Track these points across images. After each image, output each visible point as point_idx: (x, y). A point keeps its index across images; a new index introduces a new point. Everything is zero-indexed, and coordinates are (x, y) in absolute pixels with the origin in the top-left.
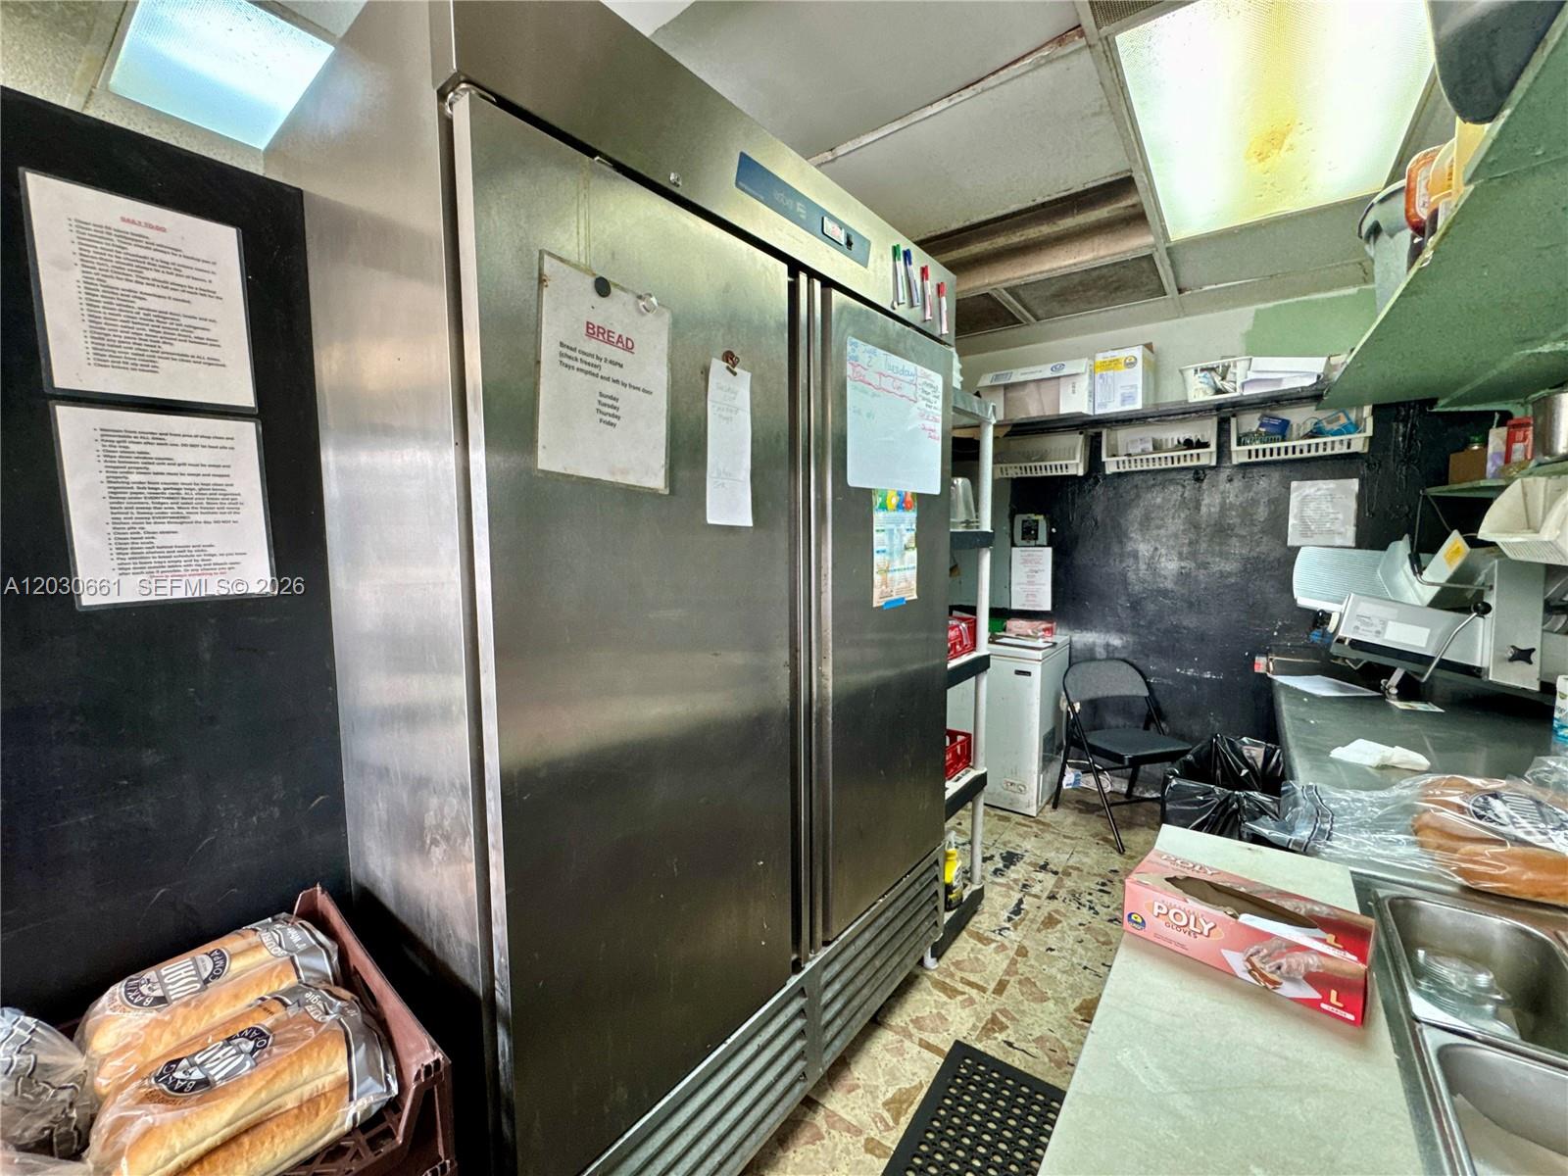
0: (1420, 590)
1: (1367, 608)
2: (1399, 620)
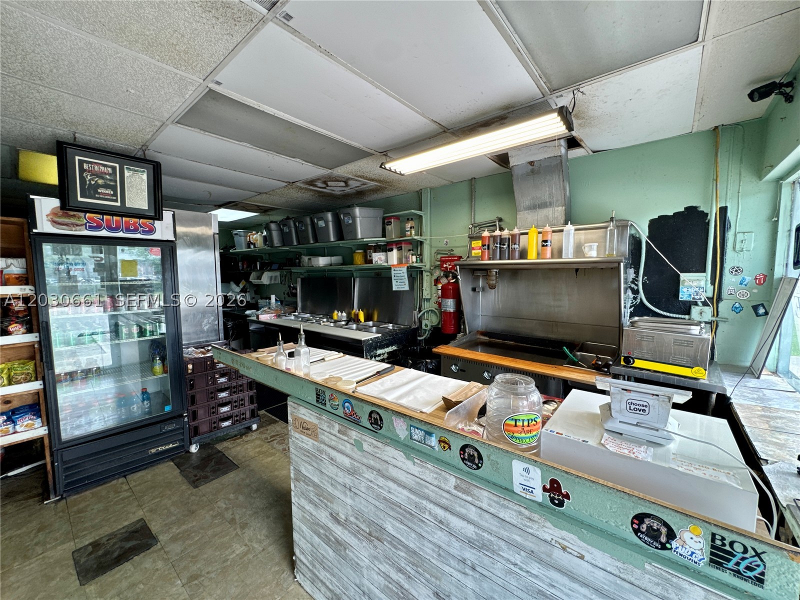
0: (238, 289)
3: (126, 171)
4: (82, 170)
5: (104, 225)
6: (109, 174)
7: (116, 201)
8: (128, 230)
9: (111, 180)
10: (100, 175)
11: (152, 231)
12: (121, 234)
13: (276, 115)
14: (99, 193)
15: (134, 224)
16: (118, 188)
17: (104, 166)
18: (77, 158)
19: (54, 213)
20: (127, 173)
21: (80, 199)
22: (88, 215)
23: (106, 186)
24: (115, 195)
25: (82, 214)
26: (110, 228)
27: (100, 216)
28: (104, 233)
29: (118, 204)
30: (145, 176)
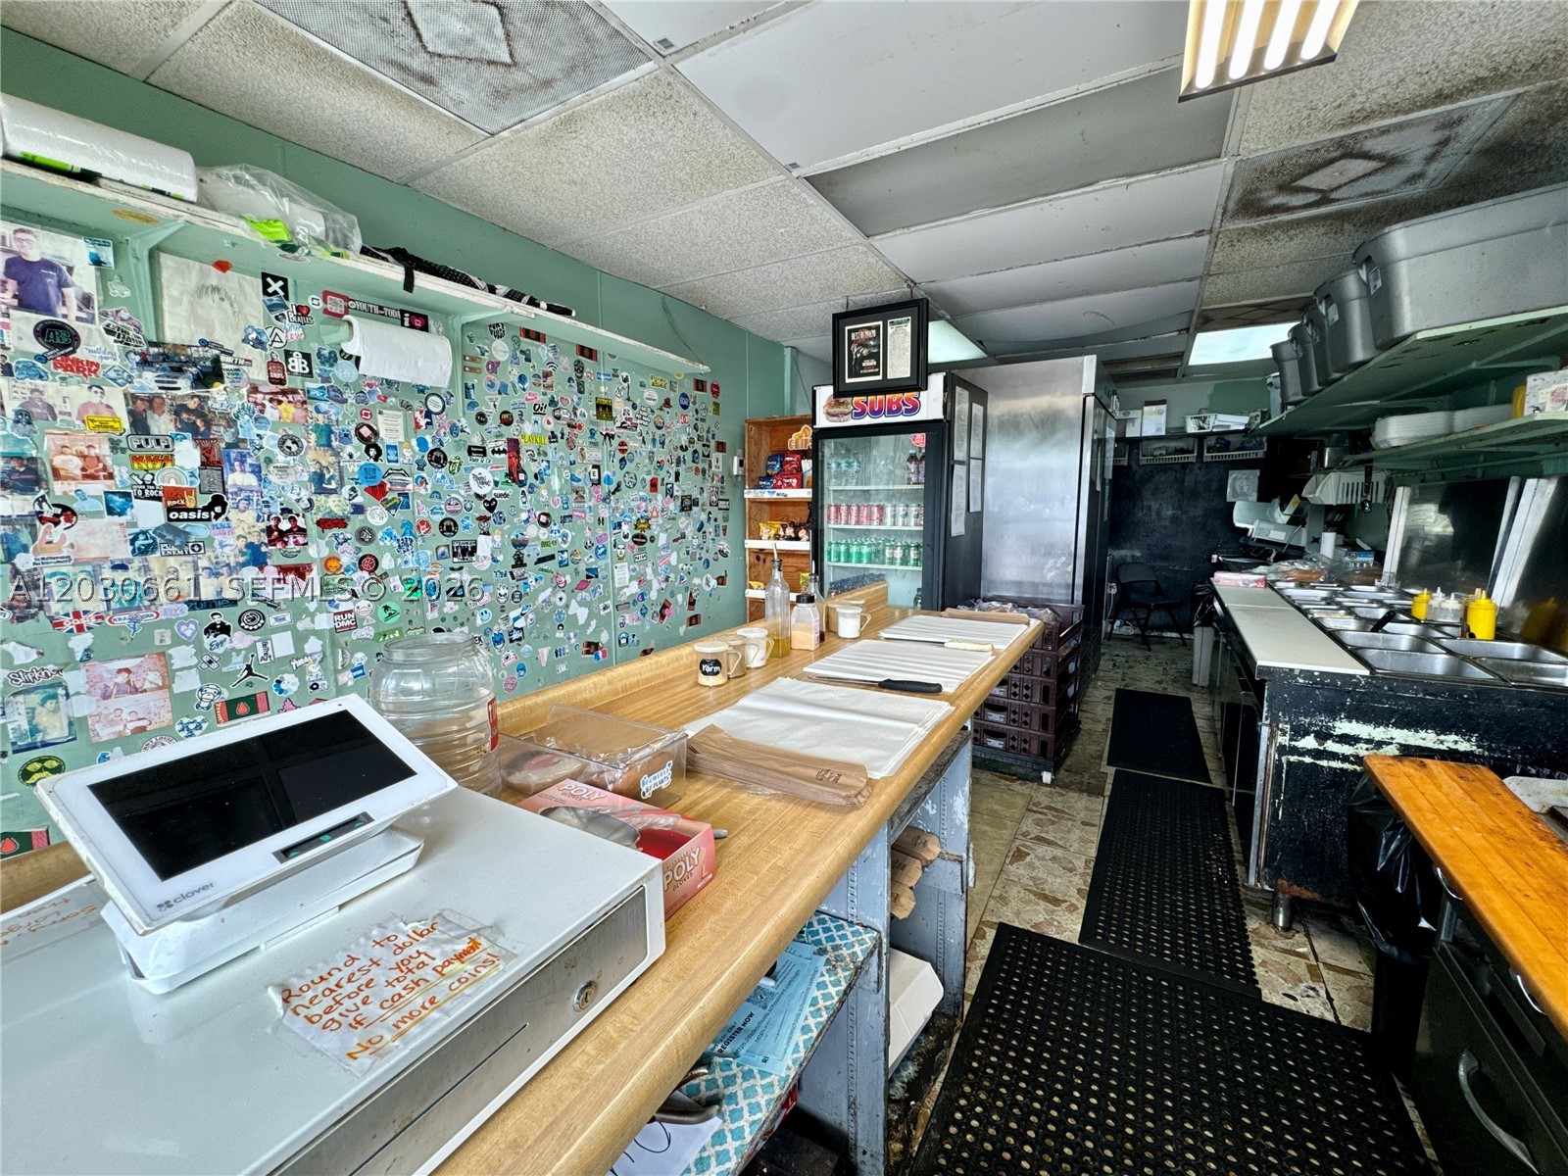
0: (1282, 518)
1: (1264, 525)
2: (1275, 529)
3: (889, 327)
4: (851, 342)
5: (868, 409)
6: (873, 339)
7: (878, 374)
8: (891, 412)
9: (874, 346)
10: (863, 344)
11: (915, 409)
12: (883, 420)
13: (902, 148)
14: (863, 368)
15: (897, 402)
16: (879, 356)
17: (869, 328)
18: (847, 328)
19: (829, 404)
20: (890, 331)
21: (848, 381)
22: (855, 399)
23: (870, 356)
24: (878, 366)
25: (849, 400)
26: (875, 413)
27: (864, 398)
28: (867, 420)
29: (880, 378)
30: (908, 328)
